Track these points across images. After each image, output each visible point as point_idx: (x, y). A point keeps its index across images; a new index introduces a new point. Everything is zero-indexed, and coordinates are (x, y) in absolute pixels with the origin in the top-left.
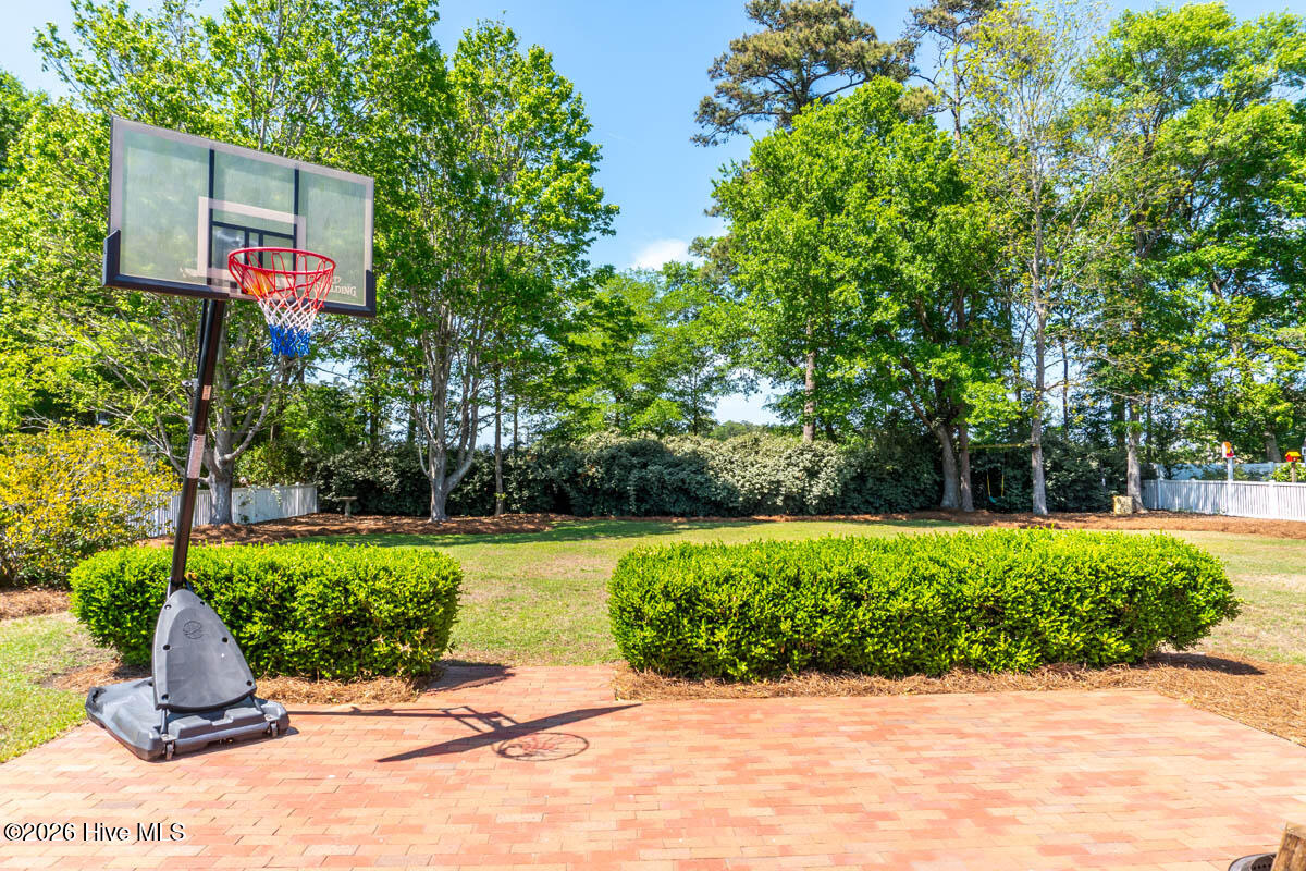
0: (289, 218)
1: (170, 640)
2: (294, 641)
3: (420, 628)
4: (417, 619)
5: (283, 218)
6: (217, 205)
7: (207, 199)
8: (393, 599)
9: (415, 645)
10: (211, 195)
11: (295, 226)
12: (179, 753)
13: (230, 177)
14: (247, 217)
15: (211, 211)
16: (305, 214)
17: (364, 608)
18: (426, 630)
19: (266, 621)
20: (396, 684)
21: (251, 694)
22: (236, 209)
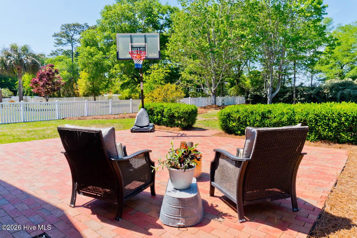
0: (144, 44)
1: (139, 115)
2: (165, 119)
3: (183, 118)
4: (183, 117)
5: (143, 44)
6: (132, 44)
7: (130, 43)
8: (178, 113)
9: (182, 122)
10: (131, 43)
11: (145, 45)
12: (135, 132)
13: (134, 39)
14: (137, 45)
15: (131, 45)
16: (147, 43)
17: (173, 114)
18: (184, 119)
19: (161, 116)
20: (178, 129)
21: (149, 125)
22: (135, 44)
